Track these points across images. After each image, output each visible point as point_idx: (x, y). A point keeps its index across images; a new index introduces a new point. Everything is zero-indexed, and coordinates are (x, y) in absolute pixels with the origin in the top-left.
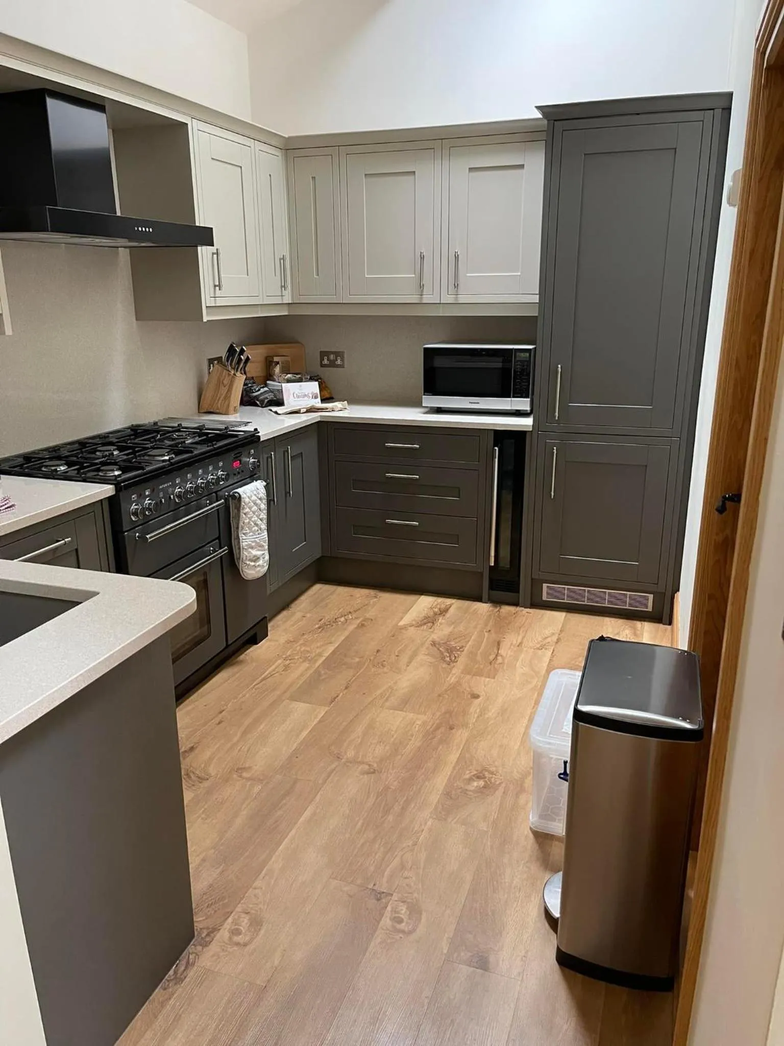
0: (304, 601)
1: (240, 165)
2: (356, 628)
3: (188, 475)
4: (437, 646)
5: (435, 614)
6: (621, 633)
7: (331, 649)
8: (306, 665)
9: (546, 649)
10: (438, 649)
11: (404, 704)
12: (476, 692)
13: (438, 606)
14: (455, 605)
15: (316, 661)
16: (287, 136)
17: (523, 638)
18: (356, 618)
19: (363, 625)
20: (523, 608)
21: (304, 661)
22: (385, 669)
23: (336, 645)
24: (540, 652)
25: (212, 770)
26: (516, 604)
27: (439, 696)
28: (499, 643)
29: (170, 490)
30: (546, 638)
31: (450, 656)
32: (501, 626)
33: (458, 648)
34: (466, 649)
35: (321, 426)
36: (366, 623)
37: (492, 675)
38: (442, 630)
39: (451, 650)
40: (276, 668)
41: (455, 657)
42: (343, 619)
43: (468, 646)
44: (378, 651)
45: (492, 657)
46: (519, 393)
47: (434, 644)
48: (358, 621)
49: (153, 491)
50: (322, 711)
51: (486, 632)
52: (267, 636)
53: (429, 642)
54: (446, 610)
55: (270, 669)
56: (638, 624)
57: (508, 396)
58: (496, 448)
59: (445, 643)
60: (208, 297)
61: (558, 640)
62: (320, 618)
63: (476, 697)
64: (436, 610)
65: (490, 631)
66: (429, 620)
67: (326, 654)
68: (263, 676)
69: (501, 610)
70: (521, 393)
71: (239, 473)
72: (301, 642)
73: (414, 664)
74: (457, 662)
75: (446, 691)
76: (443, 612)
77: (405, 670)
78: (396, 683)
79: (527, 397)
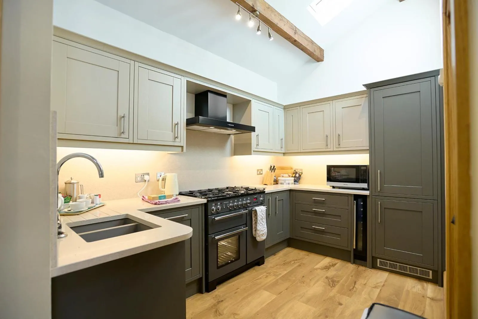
0: (281, 254)
1: (268, 112)
2: (297, 266)
3: (236, 200)
4: (328, 279)
5: (330, 266)
6: (416, 287)
7: (285, 272)
8: (274, 277)
9: (377, 288)
10: (328, 280)
11: (308, 301)
12: (341, 302)
13: (332, 263)
14: (339, 263)
15: (278, 276)
16: (284, 105)
17: (367, 281)
18: (298, 262)
19: (300, 265)
20: (369, 269)
21: (274, 275)
22: (304, 285)
23: (288, 272)
24: (374, 289)
25: (225, 312)
26: (366, 266)
27: (324, 300)
28: (355, 283)
29: (228, 205)
30: (378, 283)
31: (333, 284)
32: (358, 275)
33: (337, 281)
34: (340, 282)
35: (290, 191)
36: (301, 265)
37: (349, 296)
38: (331, 273)
39: (333, 282)
40: (263, 276)
41: (335, 285)
42: (293, 262)
43: (341, 281)
44: (303, 277)
45: (352, 287)
46: (362, 181)
47: (327, 278)
48: (299, 264)
49: (221, 203)
50: (274, 297)
51: (351, 276)
52: (264, 263)
53: (325, 276)
54: (335, 265)
55: (261, 276)
56: (425, 284)
57: (359, 182)
58: (355, 201)
59: (332, 278)
60: (254, 148)
61: (384, 285)
62: (285, 260)
63: (341, 304)
64: (331, 264)
65: (352, 276)
66: (327, 268)
67: (283, 274)
68: (258, 278)
69: (359, 268)
70: (364, 181)
71: (256, 202)
72: (275, 268)
73: (316, 285)
74: (335, 287)
75: (328, 299)
76: (334, 265)
77: (312, 287)
78: (307, 291)
79: (366, 183)
